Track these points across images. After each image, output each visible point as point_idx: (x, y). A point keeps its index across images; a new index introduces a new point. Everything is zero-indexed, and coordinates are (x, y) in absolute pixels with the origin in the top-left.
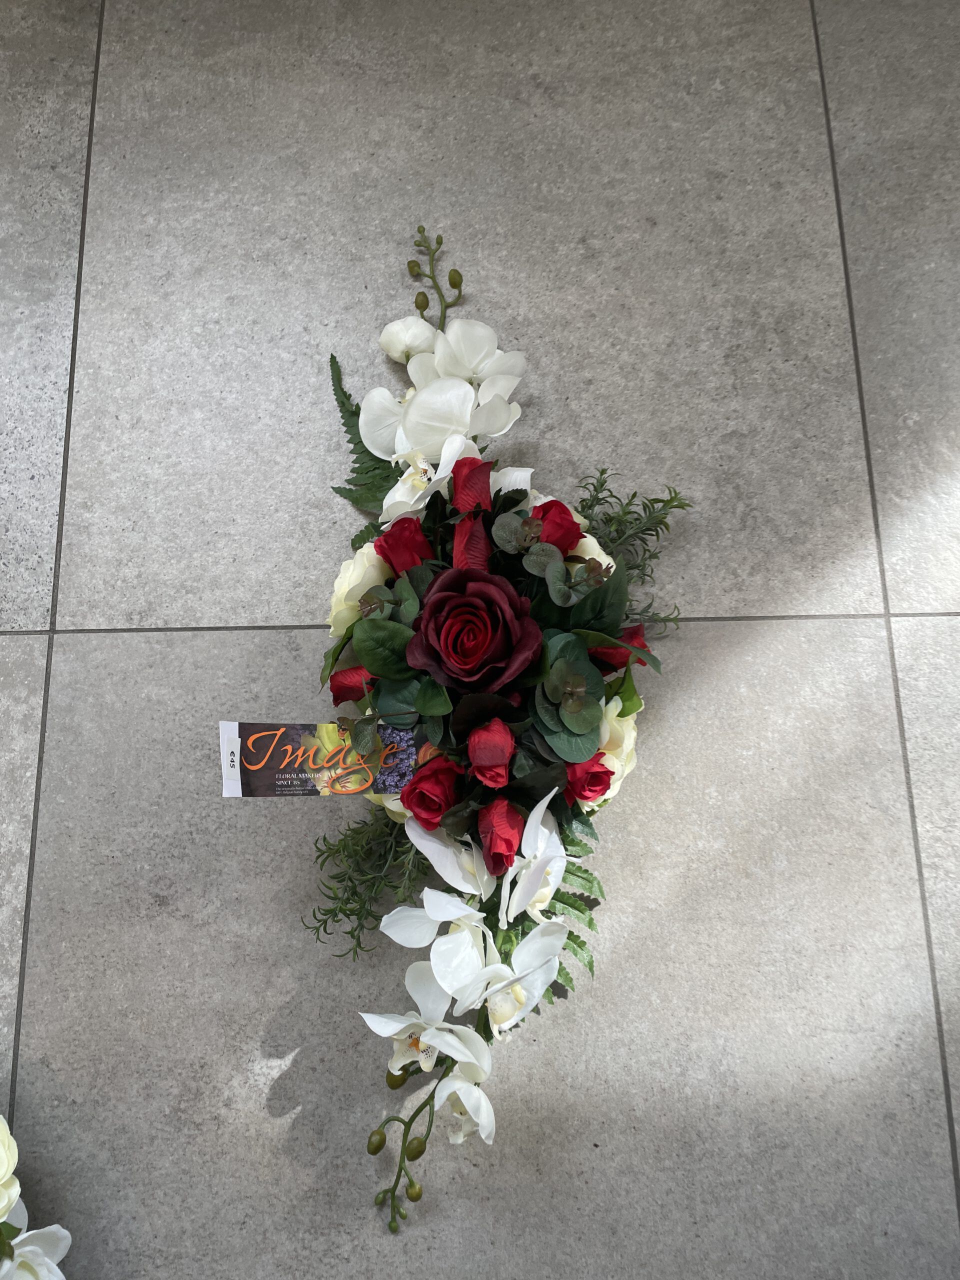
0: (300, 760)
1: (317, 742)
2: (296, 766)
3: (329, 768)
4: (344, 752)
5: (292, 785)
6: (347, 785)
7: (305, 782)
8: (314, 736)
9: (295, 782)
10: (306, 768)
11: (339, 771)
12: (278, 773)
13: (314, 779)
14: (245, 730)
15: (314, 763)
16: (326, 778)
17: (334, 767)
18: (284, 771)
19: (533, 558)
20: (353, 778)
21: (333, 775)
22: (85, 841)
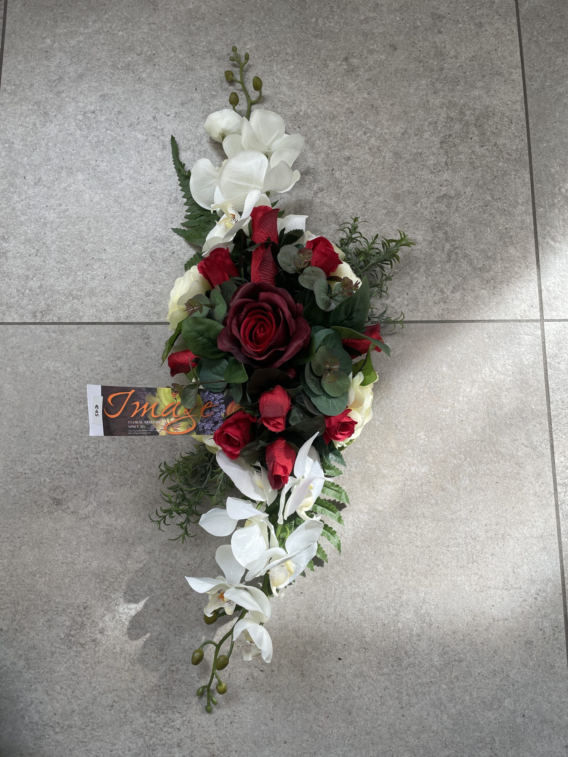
0: (145, 412)
1: (157, 400)
2: (142, 415)
3: (165, 418)
4: (176, 407)
5: (139, 428)
6: (178, 428)
7: (150, 426)
8: (155, 396)
9: (142, 427)
10: (149, 417)
11: (172, 419)
12: (130, 420)
13: (155, 424)
14: (106, 391)
15: (155, 413)
16: (163, 424)
17: (169, 416)
18: (134, 419)
19: (306, 276)
20: (182, 424)
21: (168, 422)
22: (6, 462)
